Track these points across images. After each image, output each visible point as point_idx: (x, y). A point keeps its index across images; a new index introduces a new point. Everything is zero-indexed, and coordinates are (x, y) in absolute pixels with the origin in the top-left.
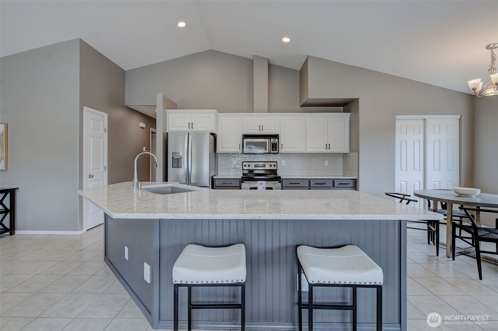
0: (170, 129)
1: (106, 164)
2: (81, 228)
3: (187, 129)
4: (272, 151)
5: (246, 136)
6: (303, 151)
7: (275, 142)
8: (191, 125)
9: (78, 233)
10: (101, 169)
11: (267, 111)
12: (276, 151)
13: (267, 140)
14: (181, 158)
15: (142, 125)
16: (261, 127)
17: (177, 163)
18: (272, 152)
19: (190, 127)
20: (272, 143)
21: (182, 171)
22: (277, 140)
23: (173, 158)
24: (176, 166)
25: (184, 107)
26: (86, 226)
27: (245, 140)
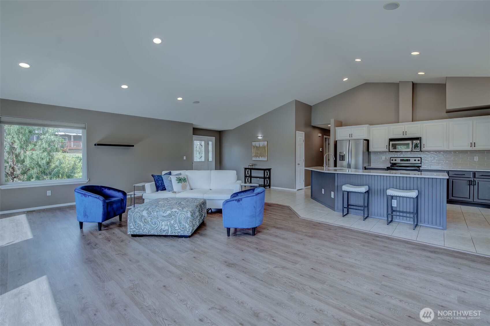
0: (338, 138)
1: (304, 158)
2: (295, 189)
3: (348, 138)
5: (391, 140)
6: (445, 148)
7: (417, 143)
8: (351, 135)
9: (295, 190)
10: (302, 161)
11: (412, 121)
12: (419, 149)
13: (410, 142)
14: (345, 155)
15: (320, 135)
16: (404, 133)
17: (343, 158)
18: (414, 150)
19: (351, 136)
20: (414, 144)
21: (345, 163)
22: (419, 141)
23: (340, 155)
24: (342, 159)
25: (346, 125)
26: (298, 188)
27: (391, 143)
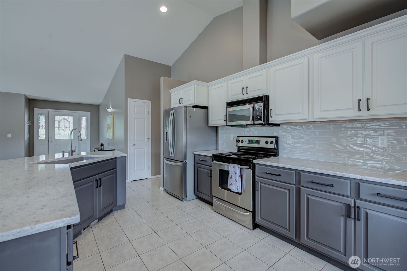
0: (172, 106)
1: (150, 137)
4: (256, 121)
5: (229, 104)
6: (307, 118)
7: (259, 108)
10: (145, 141)
12: (262, 121)
13: (250, 107)
14: (168, 132)
16: (245, 90)
19: (181, 102)
20: (256, 109)
22: (262, 104)
27: (229, 110)
